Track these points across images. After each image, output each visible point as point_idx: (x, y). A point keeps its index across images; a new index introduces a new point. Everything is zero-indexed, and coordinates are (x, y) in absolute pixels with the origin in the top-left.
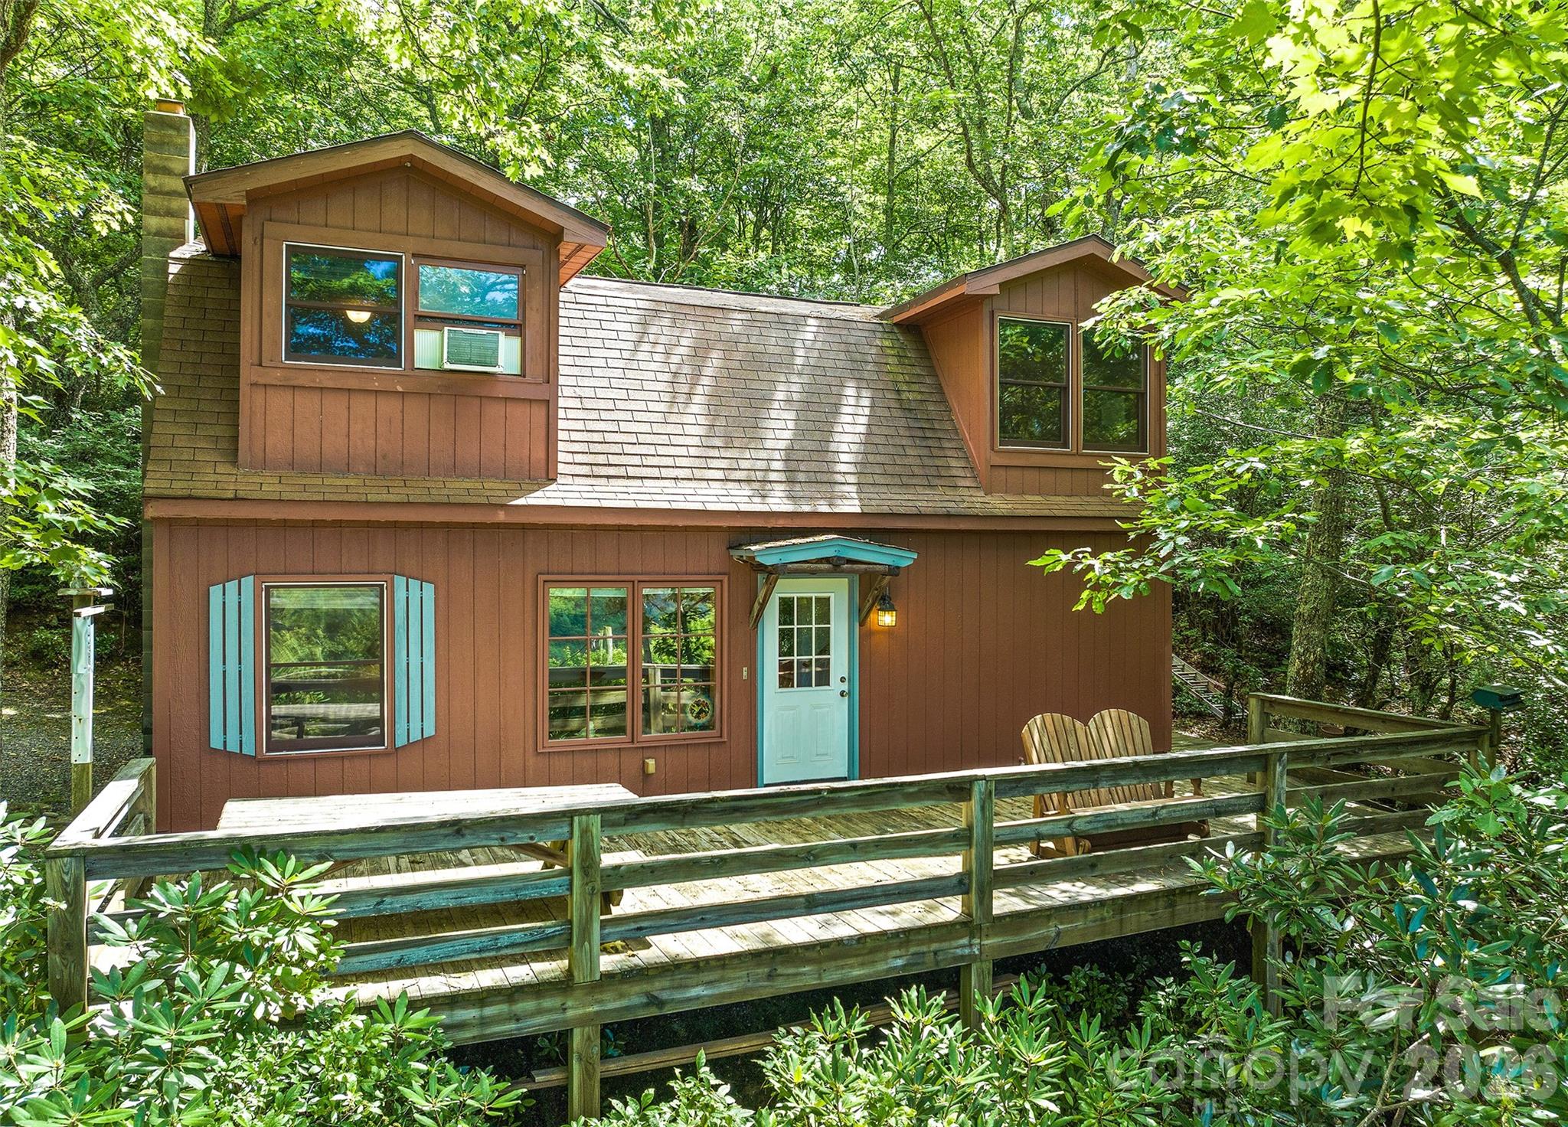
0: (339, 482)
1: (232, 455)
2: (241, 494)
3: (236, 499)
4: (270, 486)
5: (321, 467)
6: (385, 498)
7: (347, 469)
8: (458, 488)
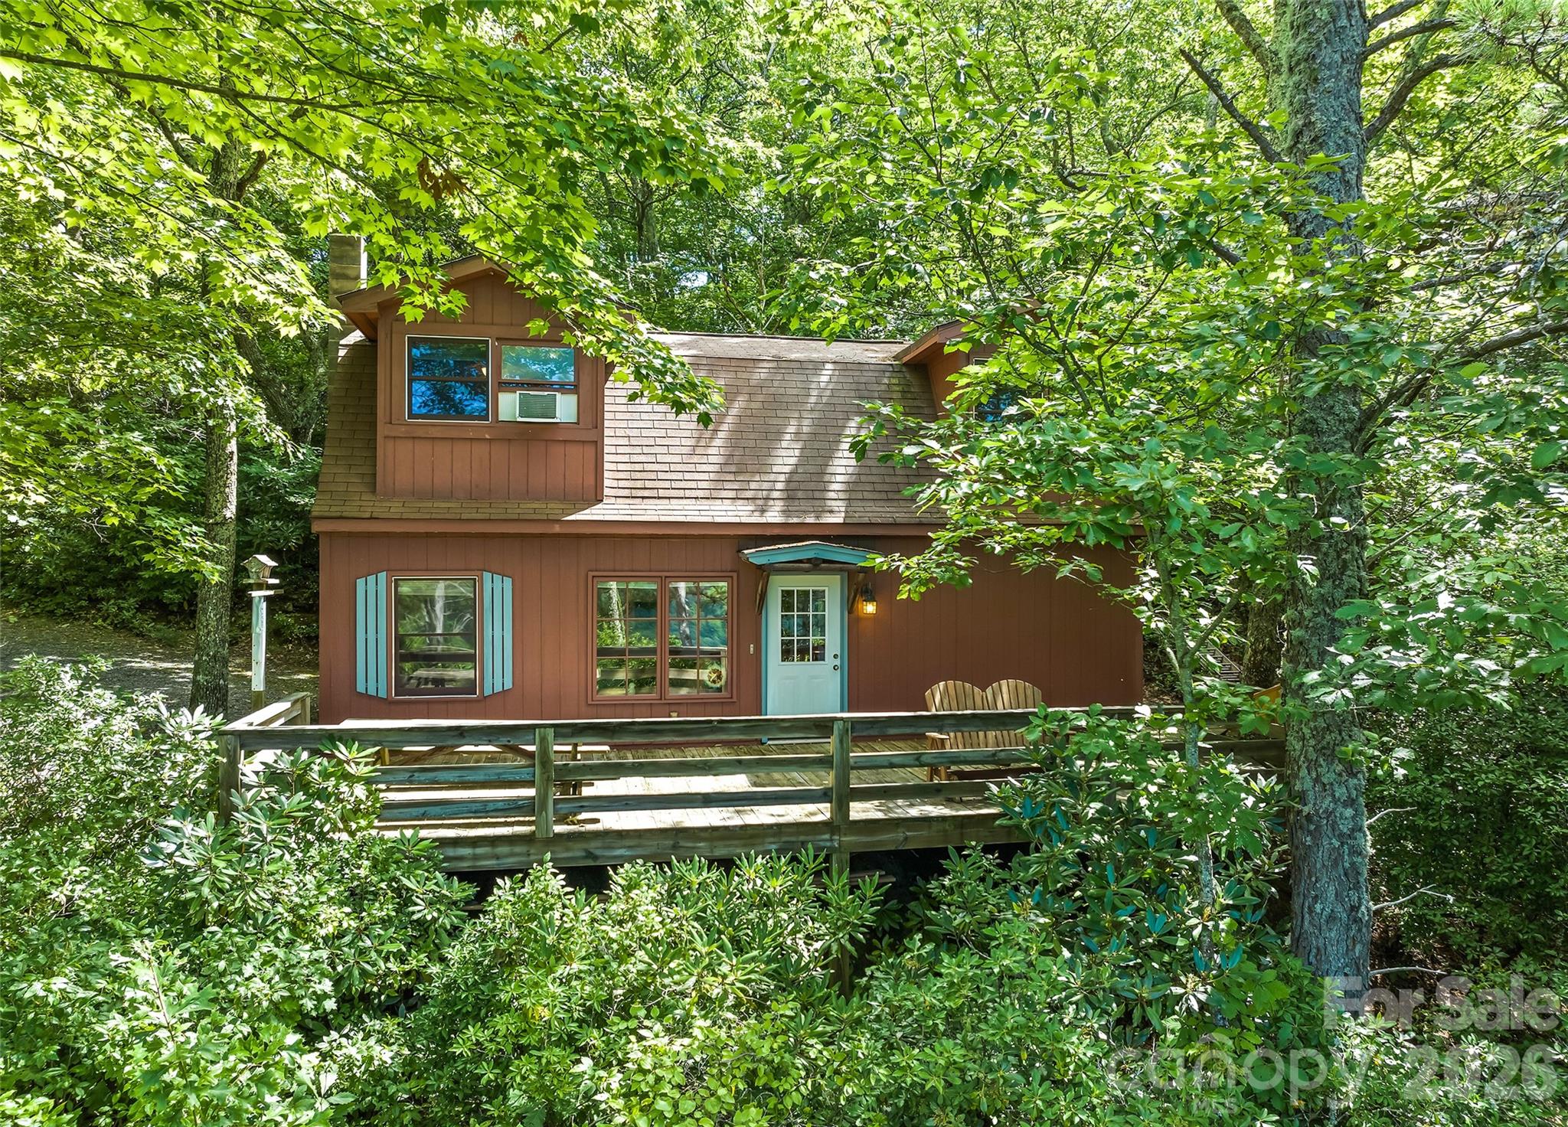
0: (443, 505)
1: (373, 488)
2: (375, 515)
3: (371, 518)
4: (396, 508)
5: (432, 495)
6: (475, 516)
7: (450, 496)
8: (528, 507)
